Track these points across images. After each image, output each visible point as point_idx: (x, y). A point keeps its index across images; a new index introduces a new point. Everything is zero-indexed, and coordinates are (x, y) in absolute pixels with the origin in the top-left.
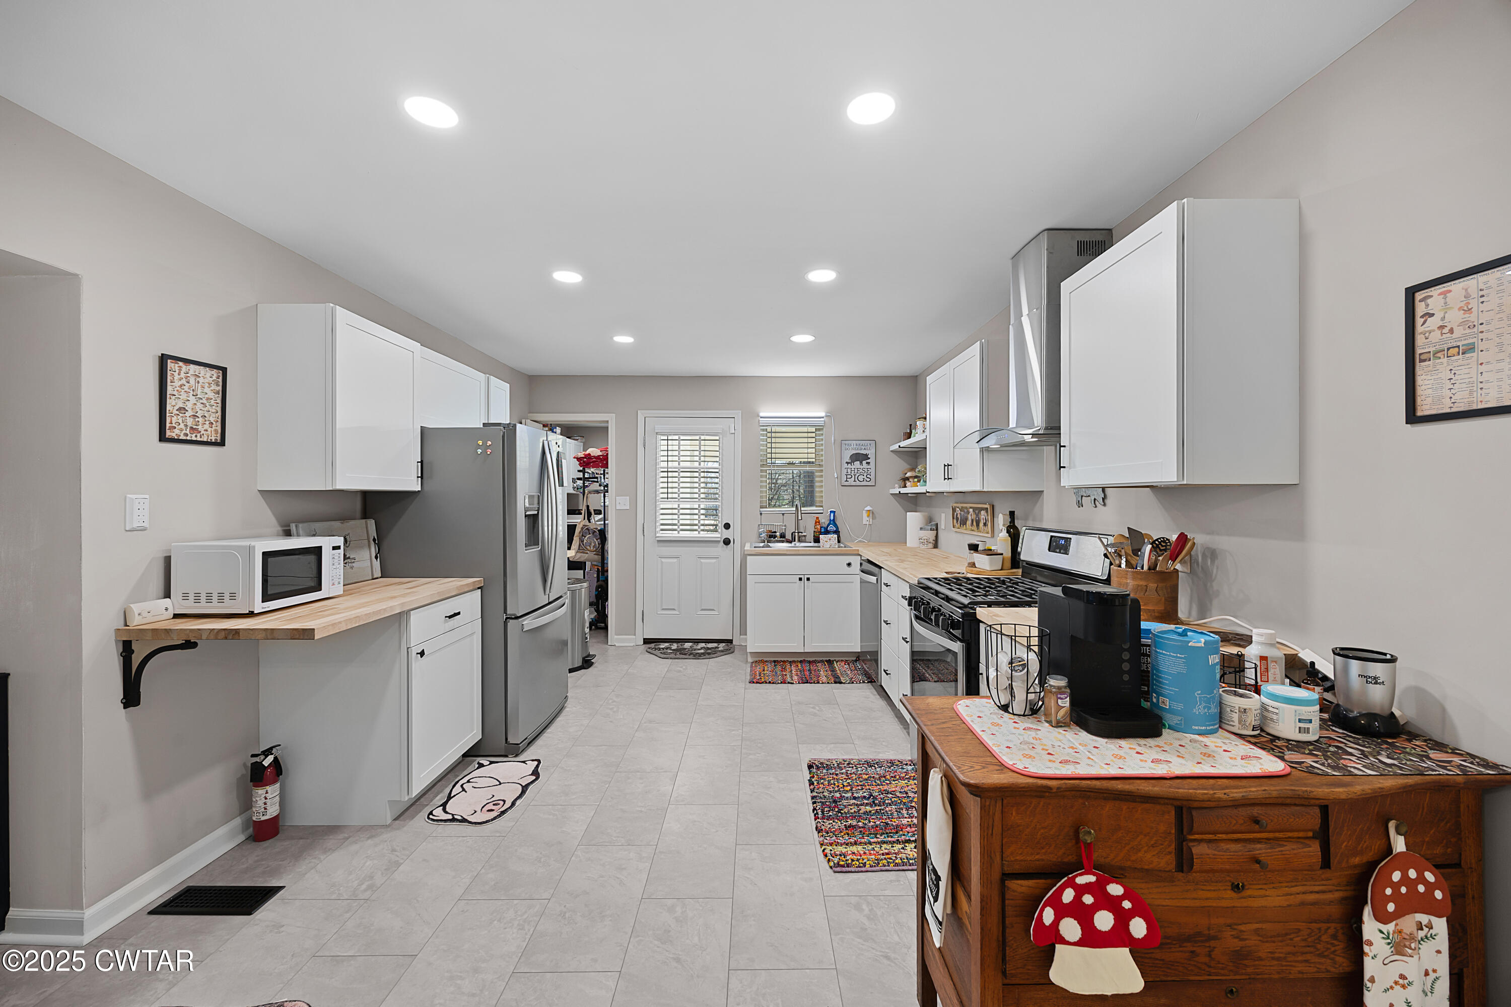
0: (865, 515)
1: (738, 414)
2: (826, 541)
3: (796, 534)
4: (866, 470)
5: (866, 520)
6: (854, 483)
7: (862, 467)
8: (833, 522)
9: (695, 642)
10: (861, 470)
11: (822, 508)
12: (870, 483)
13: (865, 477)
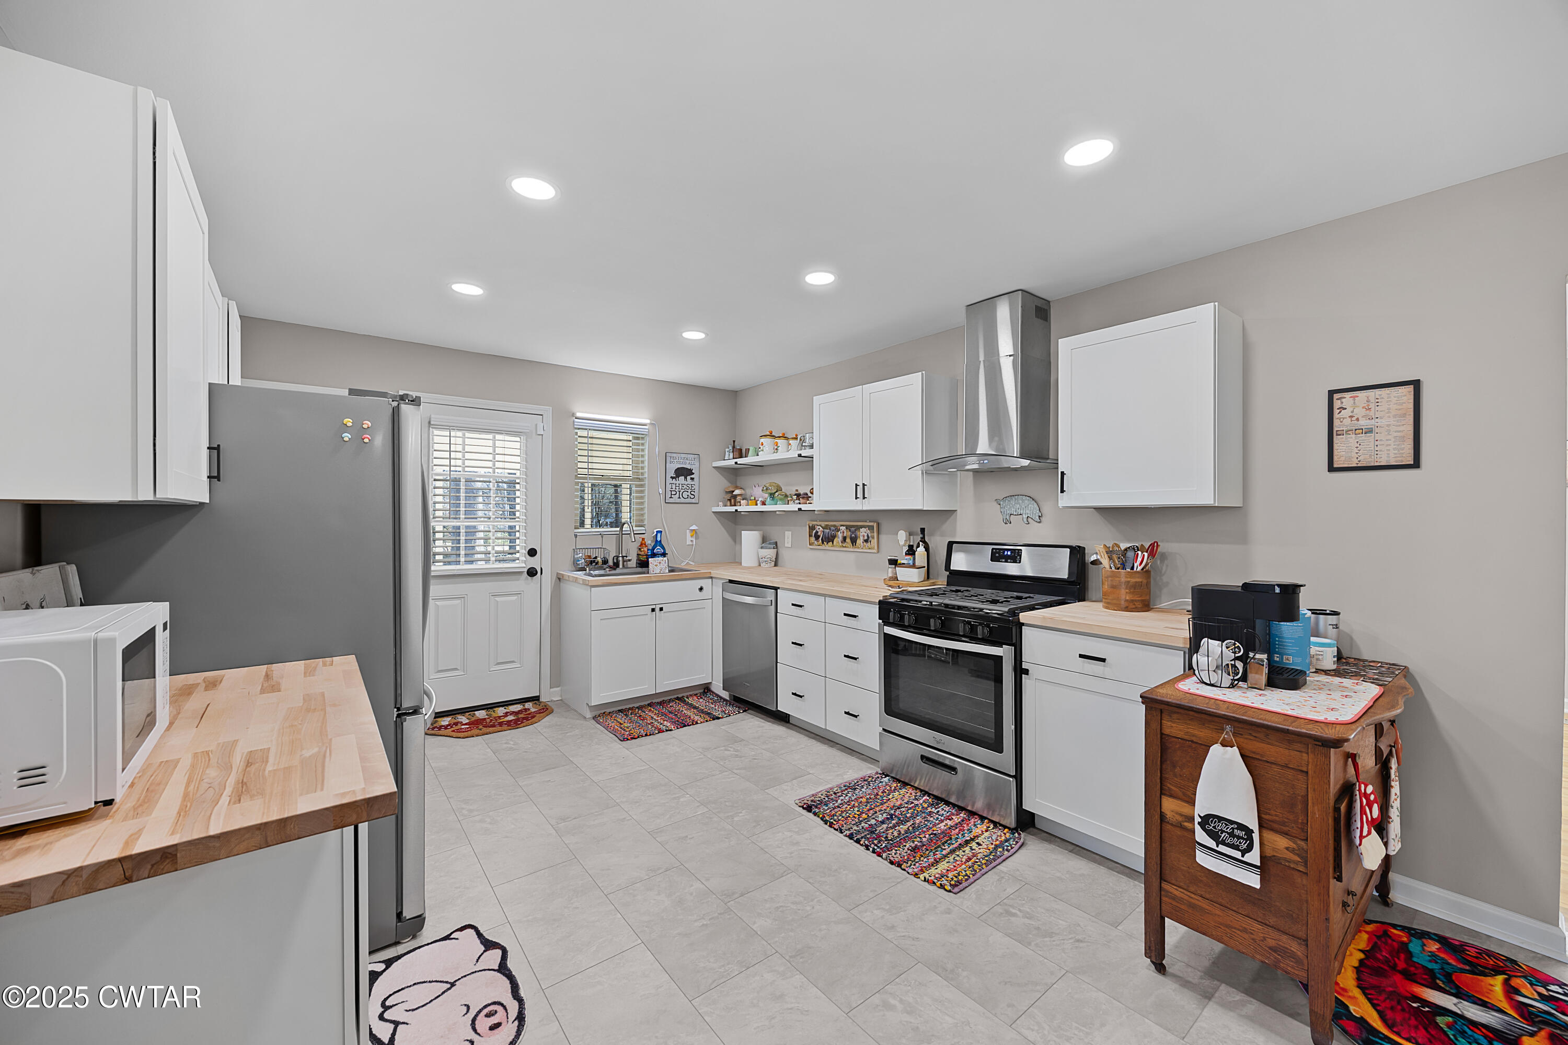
0: (688, 534)
1: (547, 411)
2: (656, 565)
3: (621, 558)
4: (690, 486)
5: (689, 539)
6: (679, 501)
7: (686, 483)
8: (658, 543)
9: (487, 709)
10: (685, 486)
11: (643, 528)
12: (691, 499)
13: (689, 494)
